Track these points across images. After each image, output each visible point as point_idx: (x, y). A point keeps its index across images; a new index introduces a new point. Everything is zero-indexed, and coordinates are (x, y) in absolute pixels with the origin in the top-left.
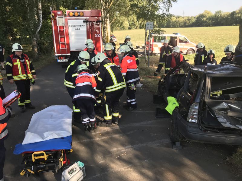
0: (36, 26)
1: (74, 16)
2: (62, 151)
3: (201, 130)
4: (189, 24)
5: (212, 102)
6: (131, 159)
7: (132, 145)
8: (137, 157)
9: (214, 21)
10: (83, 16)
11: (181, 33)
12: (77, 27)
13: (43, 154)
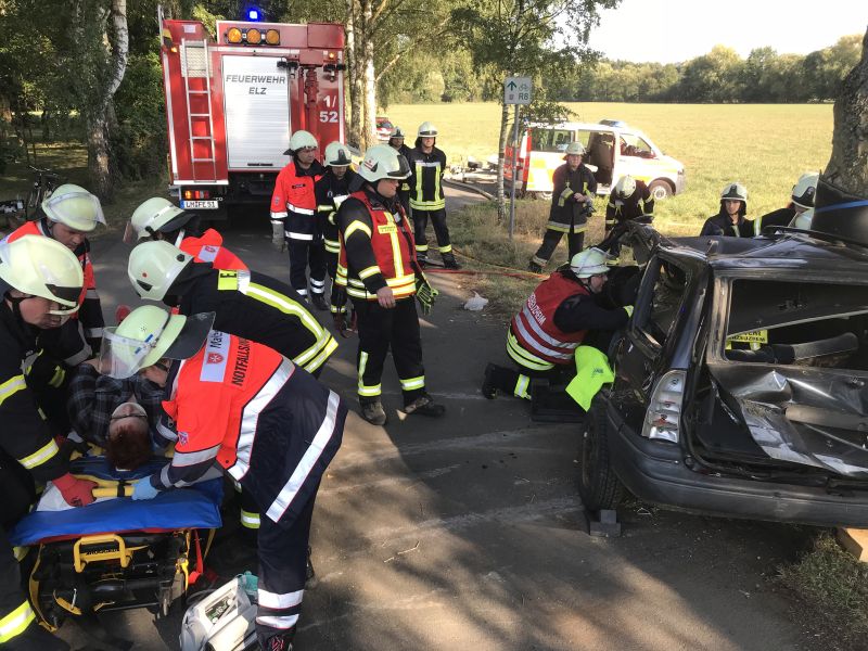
0: (106, 75)
1: (245, 43)
2: (188, 536)
4: (659, 90)
5: (732, 369)
7: (443, 518)
9: (743, 86)
10: (276, 45)
11: (629, 123)
12: (254, 84)
13: (114, 546)
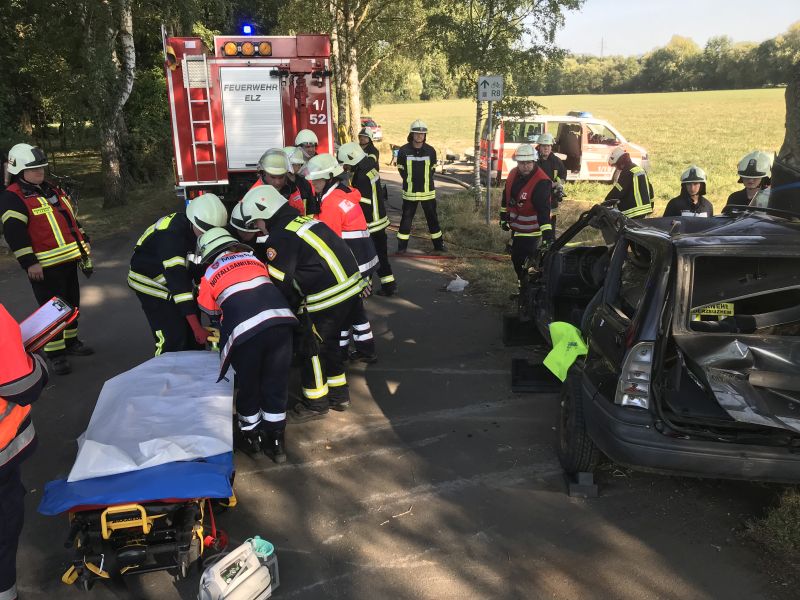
0: (116, 90)
1: (240, 55)
2: (202, 505)
3: (661, 432)
4: (621, 82)
5: (696, 340)
6: (430, 528)
7: (433, 483)
8: (450, 522)
9: (701, 74)
10: (269, 56)
11: (595, 114)
12: (249, 92)
13: (137, 515)
